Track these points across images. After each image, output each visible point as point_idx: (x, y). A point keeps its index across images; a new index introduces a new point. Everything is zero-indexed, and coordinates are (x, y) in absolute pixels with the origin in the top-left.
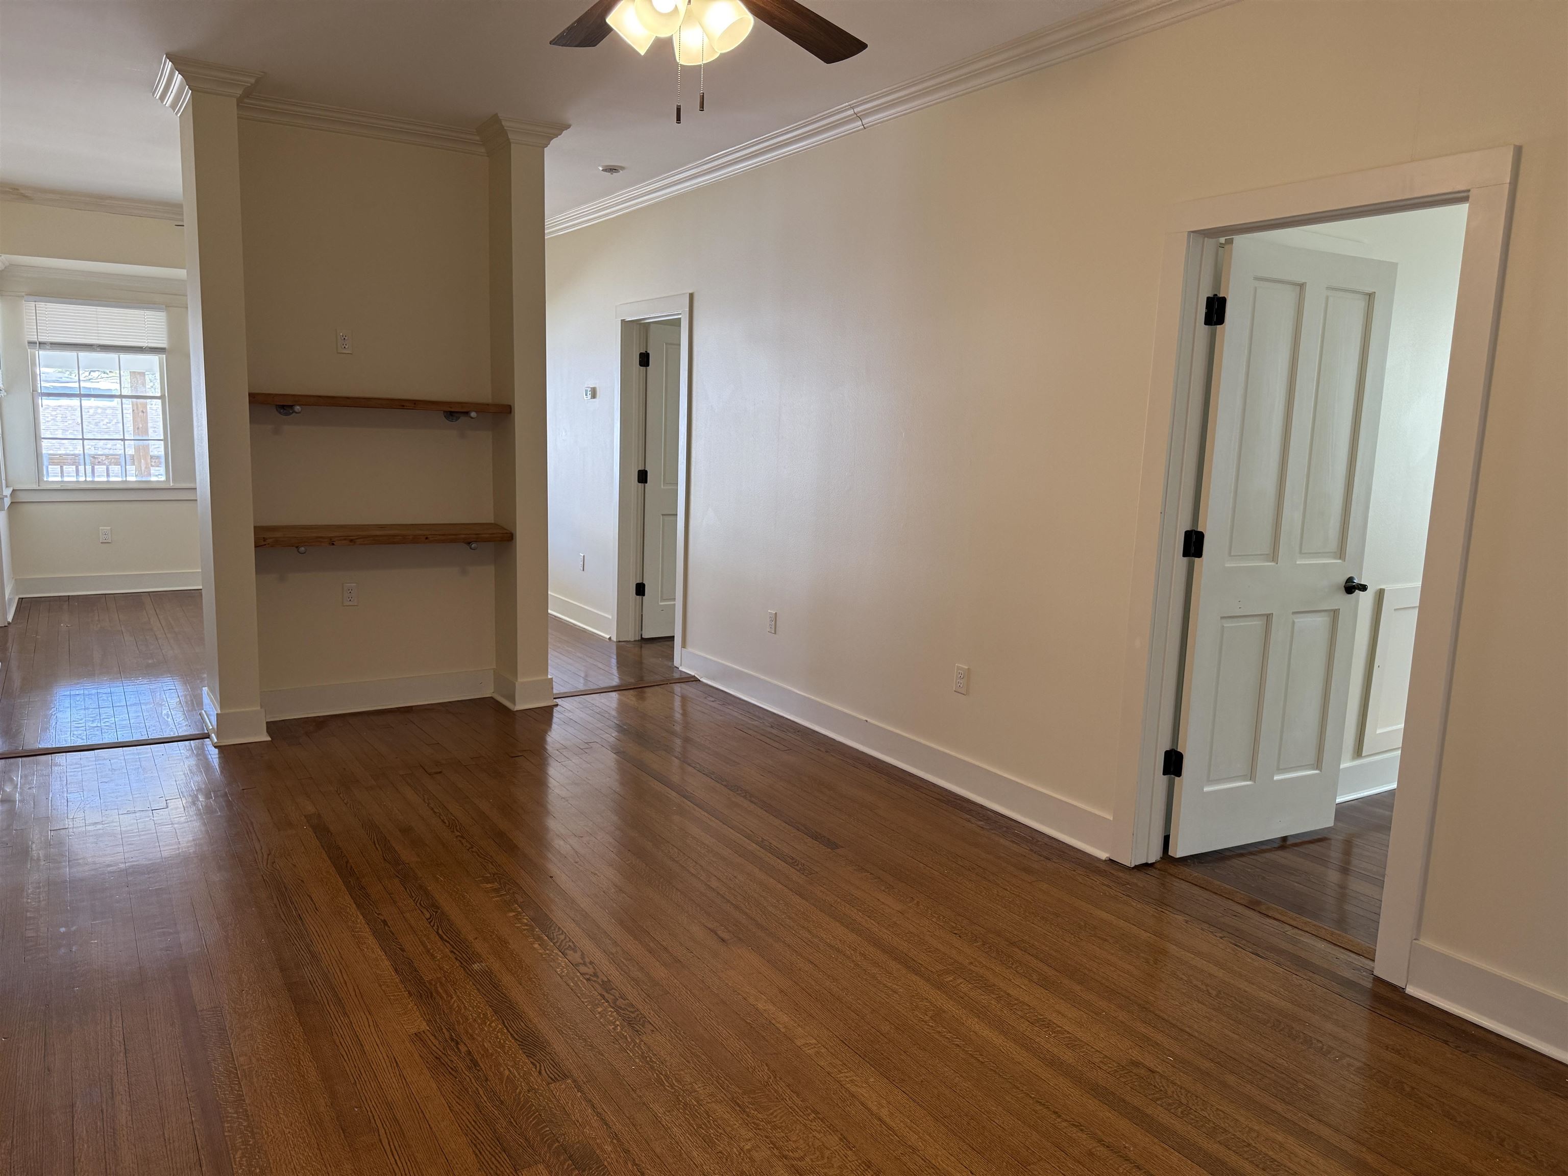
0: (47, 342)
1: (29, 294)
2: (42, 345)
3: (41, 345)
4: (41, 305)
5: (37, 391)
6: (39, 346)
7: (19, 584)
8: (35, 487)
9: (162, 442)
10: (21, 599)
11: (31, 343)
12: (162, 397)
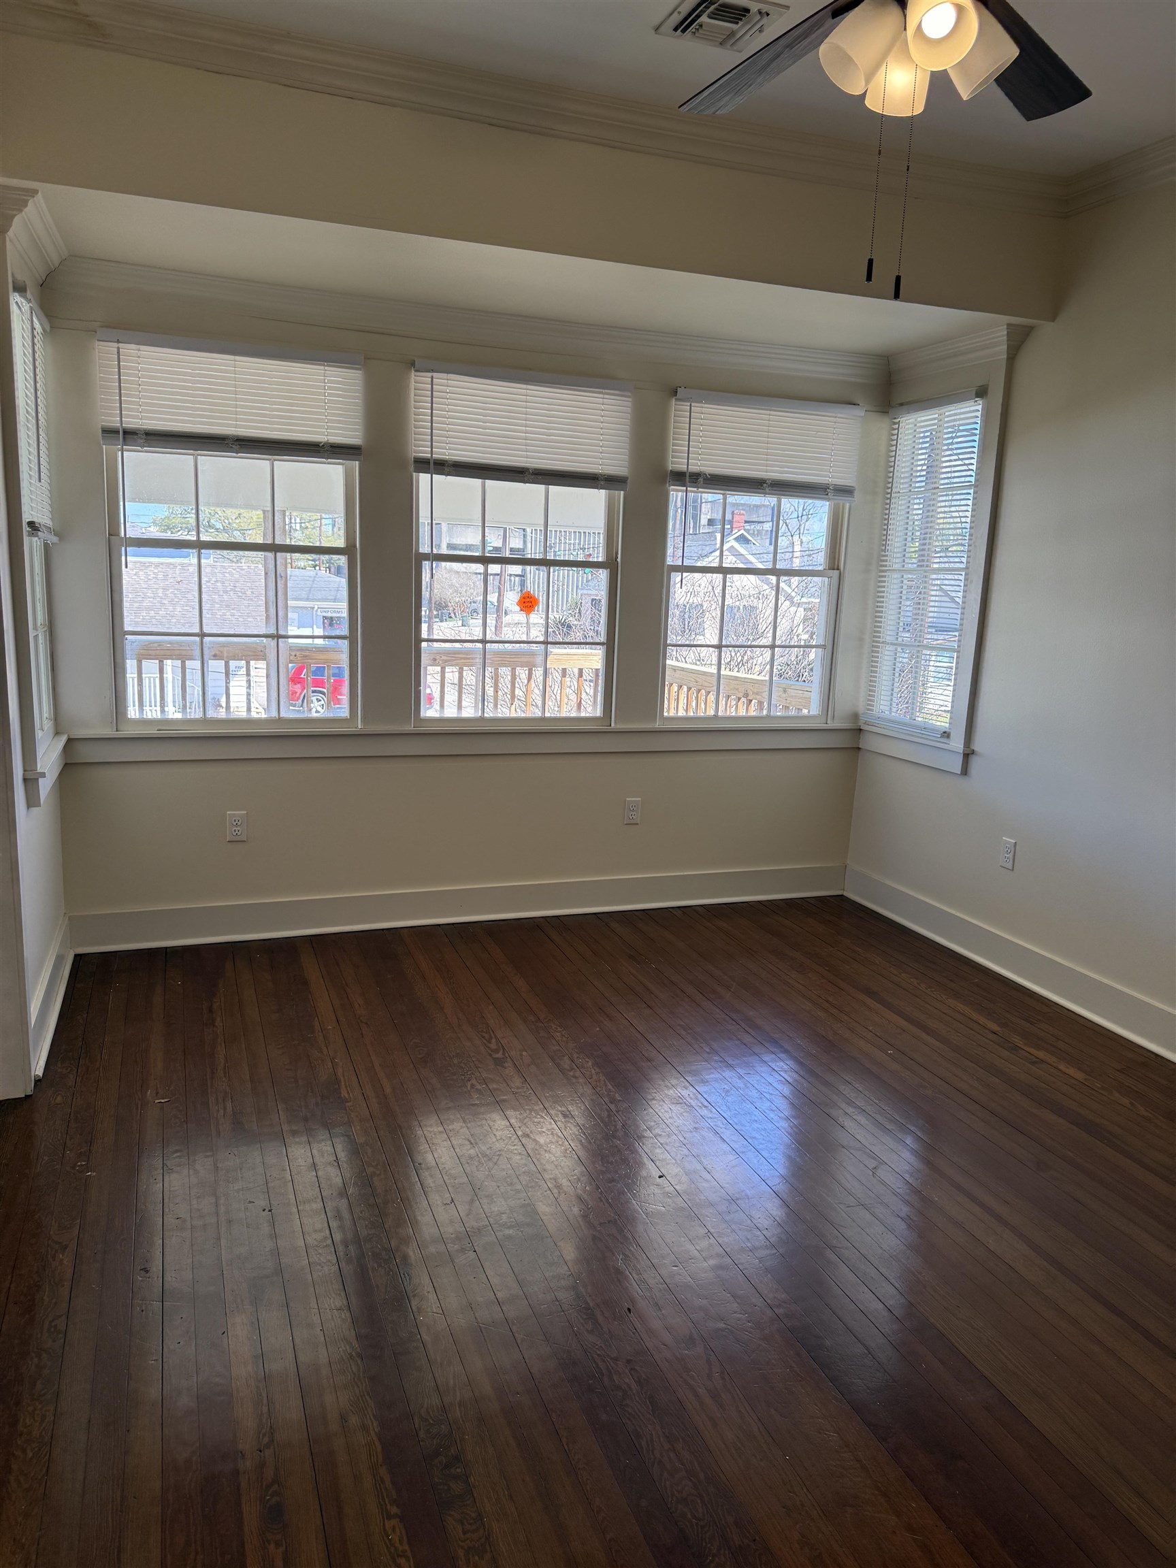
0: (139, 430)
1: (108, 326)
2: (130, 436)
3: (127, 436)
4: (129, 349)
5: (118, 534)
6: (124, 438)
7: (75, 925)
8: (108, 732)
9: (346, 642)
10: (78, 958)
11: (109, 432)
12: (347, 551)
